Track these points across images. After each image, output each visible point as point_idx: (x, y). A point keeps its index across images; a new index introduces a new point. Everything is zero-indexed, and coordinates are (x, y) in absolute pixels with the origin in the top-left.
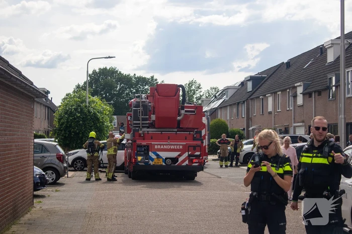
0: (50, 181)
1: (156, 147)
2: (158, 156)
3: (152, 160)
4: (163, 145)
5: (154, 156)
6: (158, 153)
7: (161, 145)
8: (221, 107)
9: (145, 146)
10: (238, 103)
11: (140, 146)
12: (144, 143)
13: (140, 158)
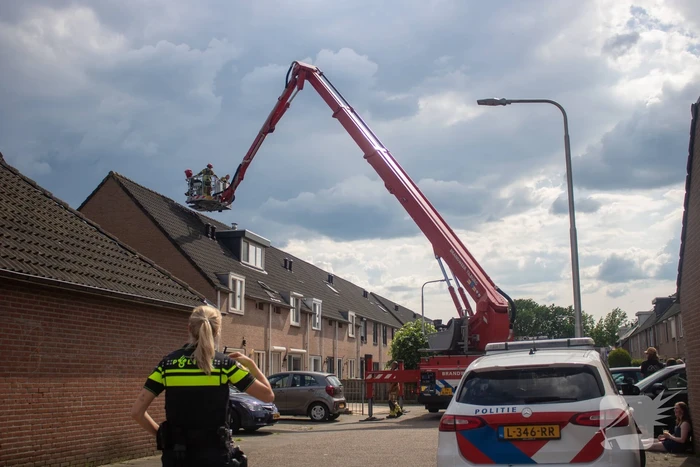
0: (319, 417)
1: (443, 374)
2: (447, 386)
3: (440, 389)
4: (452, 371)
5: (441, 385)
6: (447, 381)
7: (449, 371)
8: (632, 336)
9: (430, 373)
10: (646, 330)
11: (425, 373)
12: (429, 370)
13: (423, 388)
